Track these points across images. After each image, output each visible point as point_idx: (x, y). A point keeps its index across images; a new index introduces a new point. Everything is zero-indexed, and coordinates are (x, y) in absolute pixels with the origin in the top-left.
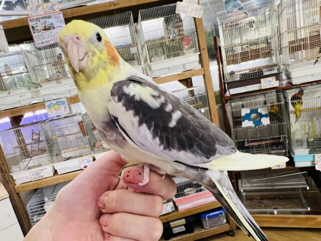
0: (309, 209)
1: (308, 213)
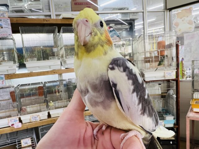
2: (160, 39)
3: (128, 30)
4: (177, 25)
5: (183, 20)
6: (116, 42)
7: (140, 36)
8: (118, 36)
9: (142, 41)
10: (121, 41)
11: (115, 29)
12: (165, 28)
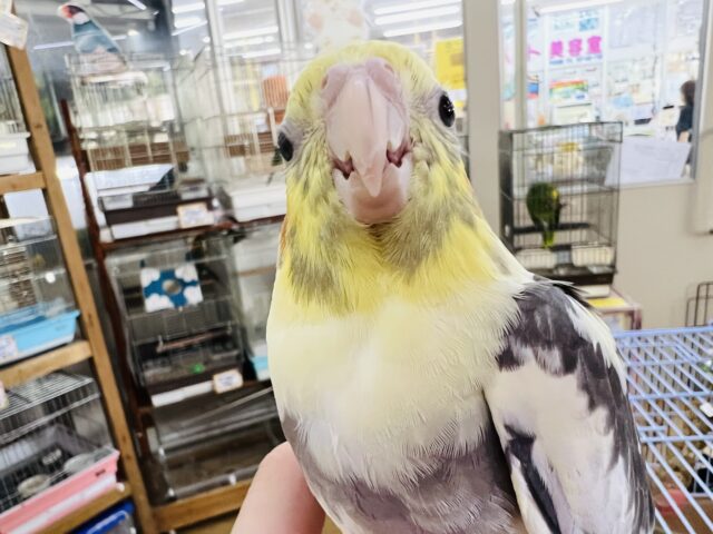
2: (269, 72)
3: (152, 26)
4: (317, 23)
5: (333, 9)
6: (110, 73)
7: (199, 54)
8: (112, 50)
9: (206, 73)
10: (127, 70)
11: (98, 18)
12: (280, 34)
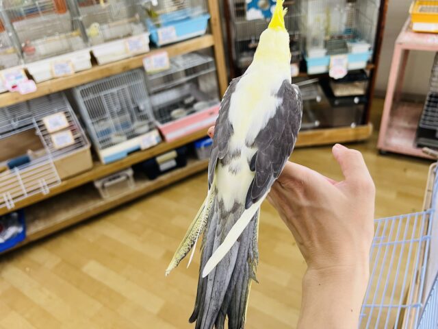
0: (317, 123)
1: (315, 128)
